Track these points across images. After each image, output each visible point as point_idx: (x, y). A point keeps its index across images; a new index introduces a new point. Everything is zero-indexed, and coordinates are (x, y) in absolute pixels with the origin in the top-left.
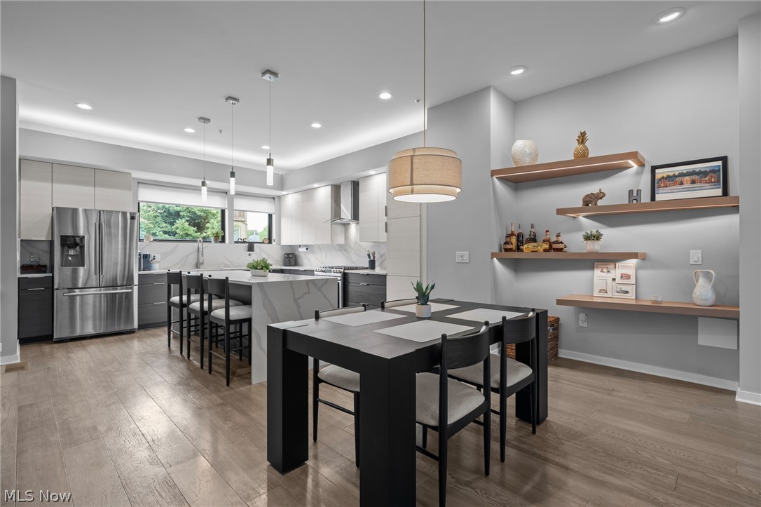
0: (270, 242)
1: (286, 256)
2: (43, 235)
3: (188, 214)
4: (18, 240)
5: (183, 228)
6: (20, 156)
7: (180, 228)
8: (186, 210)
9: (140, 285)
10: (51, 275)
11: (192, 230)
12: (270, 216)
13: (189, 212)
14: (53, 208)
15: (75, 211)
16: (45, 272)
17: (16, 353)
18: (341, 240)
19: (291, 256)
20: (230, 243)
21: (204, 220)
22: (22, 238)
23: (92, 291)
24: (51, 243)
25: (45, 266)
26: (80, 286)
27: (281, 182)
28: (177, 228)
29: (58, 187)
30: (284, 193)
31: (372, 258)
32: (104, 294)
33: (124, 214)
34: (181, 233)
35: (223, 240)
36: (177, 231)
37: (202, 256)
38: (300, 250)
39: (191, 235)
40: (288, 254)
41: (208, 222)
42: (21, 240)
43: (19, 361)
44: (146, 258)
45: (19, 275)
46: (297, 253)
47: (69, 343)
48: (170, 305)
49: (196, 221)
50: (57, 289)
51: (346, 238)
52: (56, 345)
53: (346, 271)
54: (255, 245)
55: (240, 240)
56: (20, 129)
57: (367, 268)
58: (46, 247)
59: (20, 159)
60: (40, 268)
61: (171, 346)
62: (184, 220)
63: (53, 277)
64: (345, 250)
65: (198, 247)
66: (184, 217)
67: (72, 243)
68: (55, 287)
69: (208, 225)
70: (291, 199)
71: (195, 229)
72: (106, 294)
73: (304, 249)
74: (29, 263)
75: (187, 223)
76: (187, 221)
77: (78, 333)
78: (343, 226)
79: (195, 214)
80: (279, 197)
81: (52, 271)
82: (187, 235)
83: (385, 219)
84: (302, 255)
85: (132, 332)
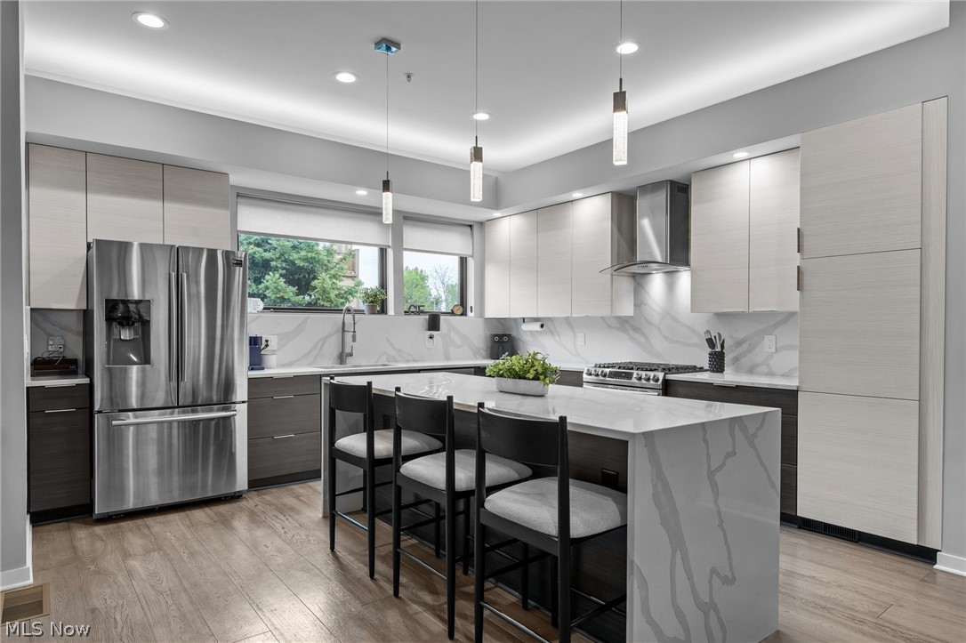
0: (464, 314)
1: (497, 339)
2: (70, 299)
3: (284, 265)
4: (26, 310)
5: (276, 288)
6: (27, 134)
7: (272, 287)
8: (279, 258)
9: (252, 402)
10: (86, 381)
11: (290, 291)
12: (463, 262)
13: (285, 261)
14: (89, 246)
15: (124, 247)
16: (74, 374)
17: (24, 563)
18: (627, 309)
19: (505, 339)
20: (397, 313)
21: (309, 274)
22: (33, 306)
23: (155, 417)
24: (87, 315)
25: (75, 362)
26: (135, 406)
27: (496, 194)
28: (267, 288)
29: (96, 200)
30: (497, 214)
31: (718, 349)
32: (179, 422)
33: (212, 254)
34: (273, 297)
35: (383, 311)
36: (267, 293)
37: (354, 340)
38: (525, 327)
39: (331, 301)
40: (501, 336)
41: (315, 278)
42: (32, 309)
43: (31, 581)
44: (255, 344)
45: (29, 381)
46: (514, 334)
47: (124, 524)
48: (336, 455)
49: (296, 277)
50: (99, 412)
51: (639, 304)
52: (99, 529)
53: (671, 377)
54: (442, 317)
55: (413, 309)
56: (26, 76)
57: (701, 370)
58: (76, 324)
59: (27, 144)
60: (64, 366)
61: (337, 548)
62: (277, 276)
63: (91, 385)
64: (636, 329)
65: (344, 323)
66: (276, 269)
67: (126, 314)
68: (97, 408)
69: (315, 283)
70: (509, 228)
71: (295, 289)
72: (184, 422)
73: (536, 326)
74: (46, 355)
75: (282, 280)
76: (281, 275)
77: (131, 504)
78: (631, 279)
79: (293, 263)
80: (481, 224)
81: (89, 372)
82: (283, 299)
83: (796, 260)
84: (527, 338)
85: (236, 497)
